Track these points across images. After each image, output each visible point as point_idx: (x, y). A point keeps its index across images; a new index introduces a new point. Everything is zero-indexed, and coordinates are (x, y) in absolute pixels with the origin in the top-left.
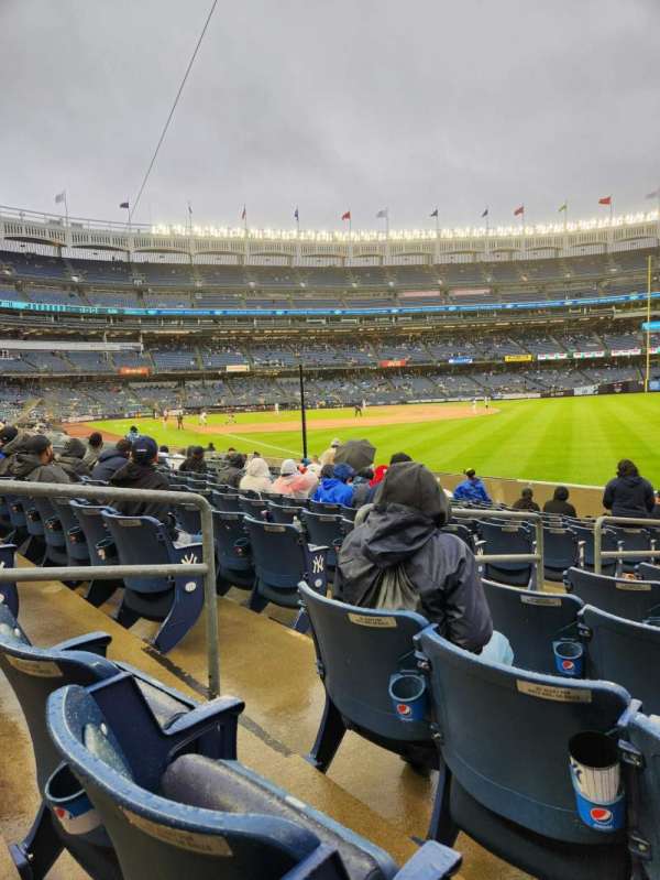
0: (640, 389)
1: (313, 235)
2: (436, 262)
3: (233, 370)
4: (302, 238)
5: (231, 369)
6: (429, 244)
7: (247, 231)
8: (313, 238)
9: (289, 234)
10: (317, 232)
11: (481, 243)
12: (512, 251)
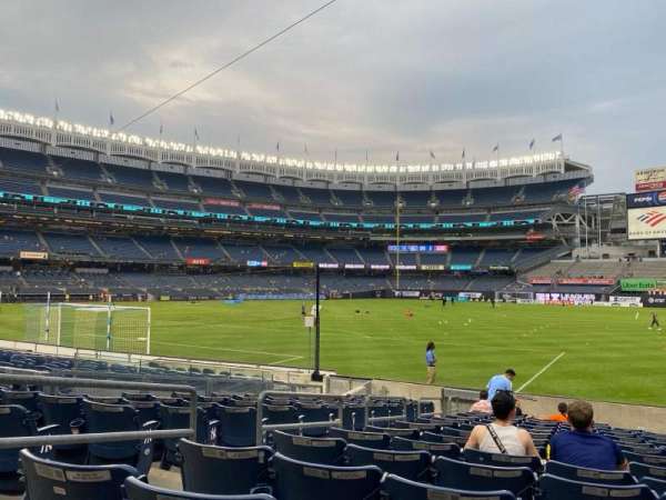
0: (392, 296)
1: (125, 137)
2: (234, 178)
3: (26, 257)
4: (113, 138)
5: (25, 255)
6: (230, 162)
7: (56, 123)
8: (124, 140)
9: (99, 133)
10: (128, 136)
11: (272, 168)
12: (295, 179)
